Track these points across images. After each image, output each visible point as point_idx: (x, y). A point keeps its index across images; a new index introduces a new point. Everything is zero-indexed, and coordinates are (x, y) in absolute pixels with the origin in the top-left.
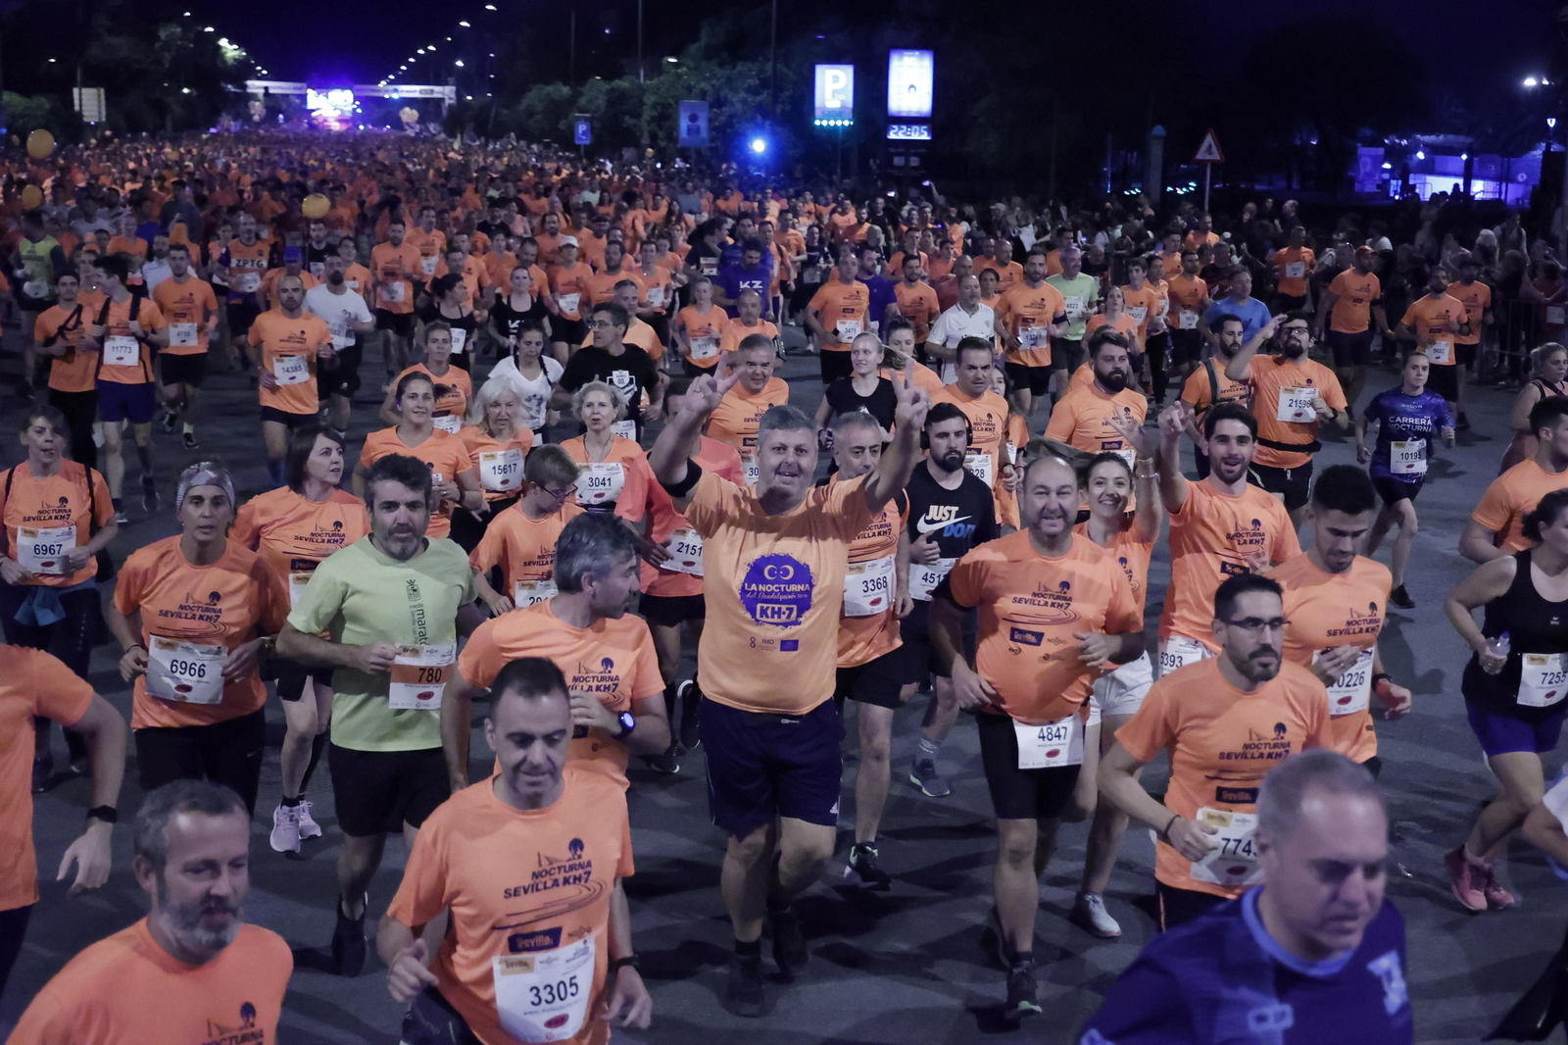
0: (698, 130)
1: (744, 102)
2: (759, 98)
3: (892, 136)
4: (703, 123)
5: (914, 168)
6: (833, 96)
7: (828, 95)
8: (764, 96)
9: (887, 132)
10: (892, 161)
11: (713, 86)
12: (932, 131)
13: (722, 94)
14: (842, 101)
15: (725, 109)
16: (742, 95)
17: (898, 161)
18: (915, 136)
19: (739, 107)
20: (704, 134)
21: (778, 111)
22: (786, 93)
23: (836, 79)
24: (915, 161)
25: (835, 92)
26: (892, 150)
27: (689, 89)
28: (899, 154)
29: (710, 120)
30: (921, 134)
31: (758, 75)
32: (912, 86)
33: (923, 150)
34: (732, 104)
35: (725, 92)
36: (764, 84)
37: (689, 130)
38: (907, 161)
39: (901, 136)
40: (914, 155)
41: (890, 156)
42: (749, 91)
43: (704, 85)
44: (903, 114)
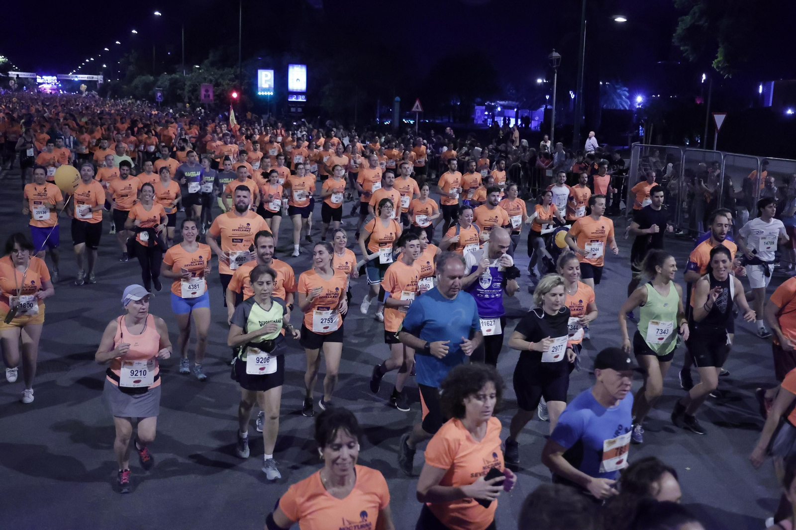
0: (209, 96)
1: (228, 84)
2: (234, 83)
3: (289, 100)
4: (211, 94)
5: (300, 113)
7: (263, 82)
8: (236, 82)
9: (288, 98)
10: (290, 110)
11: (215, 78)
12: (306, 98)
13: (219, 81)
14: (269, 85)
15: (220, 87)
16: (227, 82)
17: (293, 110)
18: (300, 100)
19: (226, 86)
20: (211, 97)
21: (243, 89)
22: (246, 81)
23: (266, 76)
24: (300, 110)
25: (266, 81)
26: (290, 105)
27: (205, 79)
28: (293, 107)
29: (214, 92)
30: (302, 99)
31: (234, 74)
32: (298, 79)
33: (303, 105)
34: (223, 85)
35: (220, 80)
36: (236, 77)
37: (205, 96)
38: (297, 110)
39: (294, 100)
40: (299, 107)
41: (289, 108)
42: (230, 80)
43: (211, 77)
44: (295, 91)
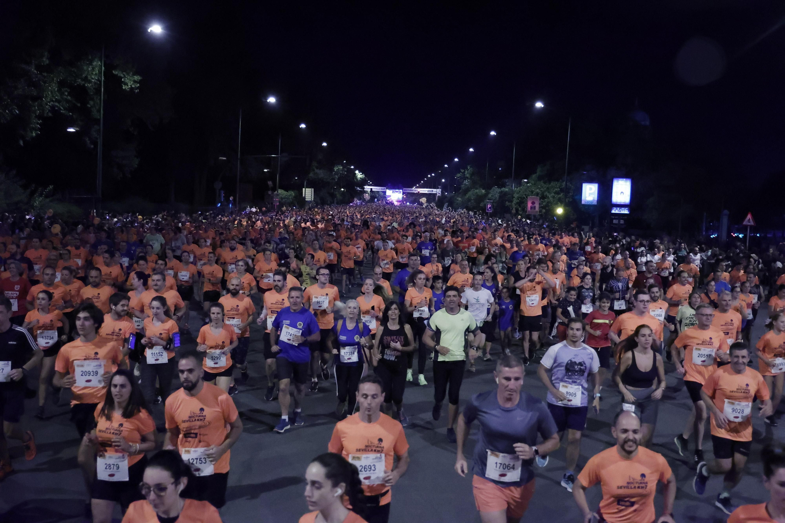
0: (535, 208)
1: (554, 197)
2: (559, 196)
3: (613, 212)
4: (537, 206)
5: (621, 225)
6: (589, 195)
7: (587, 195)
8: (561, 195)
9: (611, 210)
11: (541, 191)
12: (629, 210)
14: (594, 198)
15: (546, 200)
16: (553, 194)
17: (615, 221)
18: (622, 212)
19: (551, 199)
20: (537, 209)
21: (567, 201)
22: (570, 194)
23: (591, 189)
24: (622, 222)
25: (590, 194)
26: (613, 217)
27: (532, 192)
28: (615, 219)
29: (540, 204)
30: (625, 211)
31: (559, 187)
32: (622, 192)
33: (626, 217)
34: (548, 198)
35: (546, 193)
36: (562, 190)
37: (531, 208)
38: (619, 221)
39: (617, 212)
40: (622, 219)
41: (612, 220)
42: (556, 193)
43: (538, 190)
44: (618, 203)
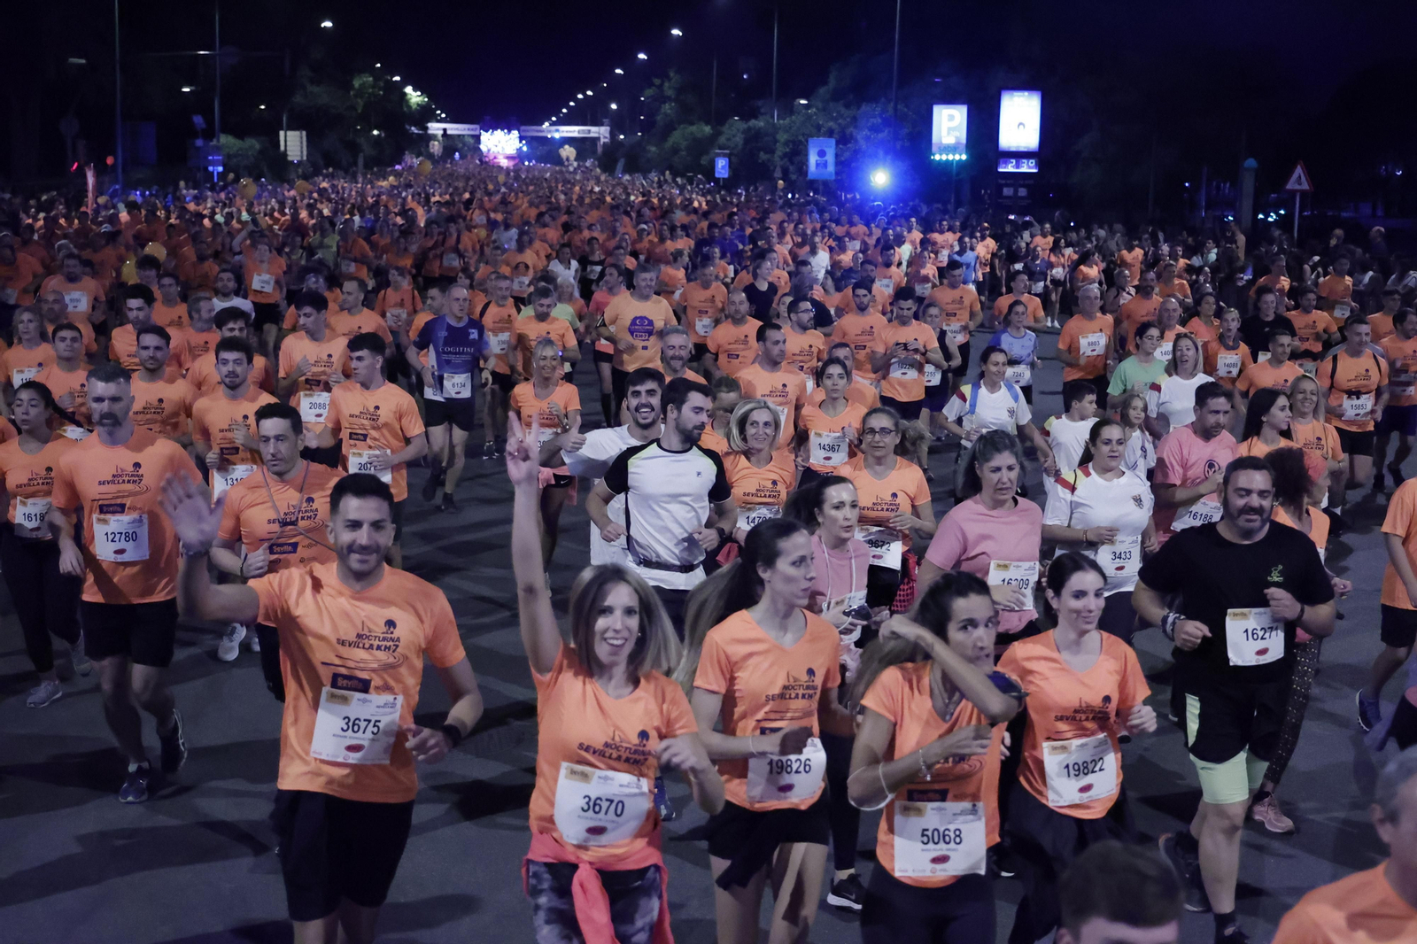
0: (825, 165)
1: (867, 139)
2: (881, 135)
3: (1000, 170)
4: (830, 157)
5: (1022, 198)
6: (949, 133)
7: (944, 132)
8: (886, 134)
9: (997, 166)
10: (1002, 191)
11: (839, 125)
12: (1039, 165)
13: (848, 131)
14: (957, 138)
15: (850, 146)
16: (866, 132)
17: (1007, 191)
18: (1024, 169)
19: (862, 143)
20: (831, 168)
21: (898, 147)
22: (906, 131)
23: (951, 118)
24: (1022, 192)
25: (950, 130)
26: (1004, 182)
27: (819, 128)
28: (1007, 185)
29: (837, 156)
30: (1028, 167)
32: (1020, 124)
33: (1031, 182)
34: (856, 141)
35: (851, 130)
36: (886, 122)
37: (817, 165)
38: (1016, 192)
39: (1011, 169)
40: (1022, 185)
41: (1000, 188)
42: (873, 129)
43: (831, 124)
44: (1013, 149)
